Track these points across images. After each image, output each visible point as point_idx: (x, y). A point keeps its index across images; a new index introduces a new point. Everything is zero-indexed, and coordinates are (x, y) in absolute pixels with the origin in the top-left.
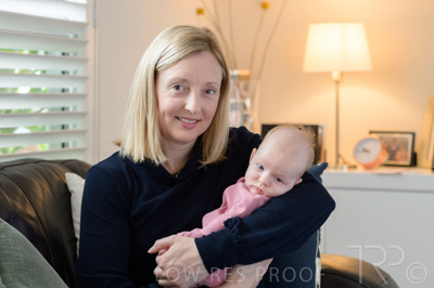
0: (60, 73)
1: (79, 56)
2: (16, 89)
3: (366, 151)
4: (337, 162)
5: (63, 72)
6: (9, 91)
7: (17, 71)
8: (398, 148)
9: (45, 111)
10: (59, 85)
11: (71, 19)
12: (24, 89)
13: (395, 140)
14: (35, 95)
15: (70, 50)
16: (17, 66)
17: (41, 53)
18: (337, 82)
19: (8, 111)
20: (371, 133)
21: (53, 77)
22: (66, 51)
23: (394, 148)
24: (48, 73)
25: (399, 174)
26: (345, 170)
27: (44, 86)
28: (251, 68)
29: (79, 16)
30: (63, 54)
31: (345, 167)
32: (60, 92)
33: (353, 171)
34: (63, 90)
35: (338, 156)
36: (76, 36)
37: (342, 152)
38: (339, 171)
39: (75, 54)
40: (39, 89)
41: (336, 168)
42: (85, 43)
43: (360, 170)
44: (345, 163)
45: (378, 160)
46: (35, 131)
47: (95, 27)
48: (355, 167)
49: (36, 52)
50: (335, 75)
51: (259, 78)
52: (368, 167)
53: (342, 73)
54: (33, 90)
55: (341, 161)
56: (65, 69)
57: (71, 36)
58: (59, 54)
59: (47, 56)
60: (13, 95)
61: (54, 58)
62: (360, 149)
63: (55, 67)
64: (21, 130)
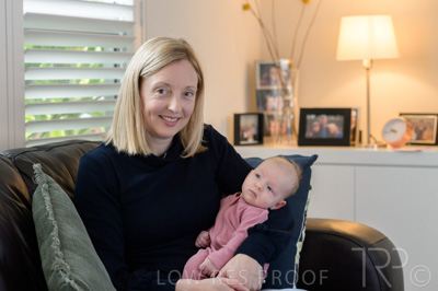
0: (112, 66)
1: (128, 51)
2: (79, 81)
3: (394, 131)
4: (369, 142)
5: (116, 66)
6: (74, 83)
7: (79, 65)
8: (425, 129)
9: (102, 98)
10: (113, 76)
11: (121, 19)
12: (85, 81)
13: (422, 121)
14: (94, 85)
15: (120, 46)
16: (78, 61)
17: (98, 49)
18: (368, 69)
19: (66, 100)
20: (401, 115)
21: (108, 70)
22: (117, 47)
23: (421, 128)
24: (105, 66)
25: (419, 151)
26: (376, 149)
27: (102, 78)
28: (291, 58)
29: (127, 16)
30: (115, 50)
31: (376, 146)
32: (113, 83)
33: (382, 150)
34: (116, 81)
35: (370, 136)
36: (125, 34)
37: (372, 133)
38: (370, 150)
39: (125, 49)
40: (98, 80)
41: (366, 147)
42: (132, 40)
43: (389, 148)
44: (376, 142)
45: (403, 138)
46: (96, 116)
47: (142, 25)
48: (385, 146)
49: (93, 49)
50: (366, 63)
51: (298, 67)
52: (395, 146)
53: (372, 61)
54: (91, 81)
55: (372, 140)
56: (117, 62)
57: (121, 34)
58: (112, 50)
59: (103, 53)
60: (77, 87)
61: (109, 54)
62: (388, 130)
63: (109, 62)
64: (85, 116)
